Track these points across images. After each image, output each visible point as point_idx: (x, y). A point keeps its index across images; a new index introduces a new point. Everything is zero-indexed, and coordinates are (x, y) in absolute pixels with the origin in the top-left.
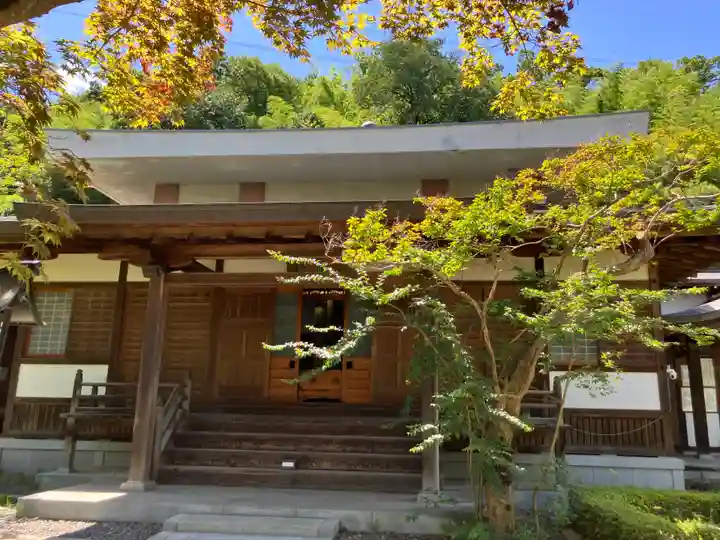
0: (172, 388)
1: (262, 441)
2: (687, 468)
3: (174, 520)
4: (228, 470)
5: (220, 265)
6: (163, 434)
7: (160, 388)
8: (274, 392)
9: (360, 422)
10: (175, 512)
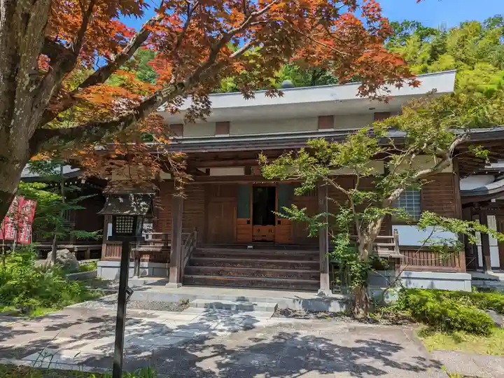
0: (188, 235)
1: (236, 263)
2: (473, 279)
3: (195, 301)
4: (218, 278)
5: (208, 172)
6: (185, 258)
7: (182, 235)
8: (239, 237)
9: (286, 253)
10: (195, 297)
